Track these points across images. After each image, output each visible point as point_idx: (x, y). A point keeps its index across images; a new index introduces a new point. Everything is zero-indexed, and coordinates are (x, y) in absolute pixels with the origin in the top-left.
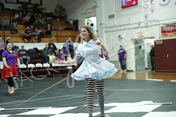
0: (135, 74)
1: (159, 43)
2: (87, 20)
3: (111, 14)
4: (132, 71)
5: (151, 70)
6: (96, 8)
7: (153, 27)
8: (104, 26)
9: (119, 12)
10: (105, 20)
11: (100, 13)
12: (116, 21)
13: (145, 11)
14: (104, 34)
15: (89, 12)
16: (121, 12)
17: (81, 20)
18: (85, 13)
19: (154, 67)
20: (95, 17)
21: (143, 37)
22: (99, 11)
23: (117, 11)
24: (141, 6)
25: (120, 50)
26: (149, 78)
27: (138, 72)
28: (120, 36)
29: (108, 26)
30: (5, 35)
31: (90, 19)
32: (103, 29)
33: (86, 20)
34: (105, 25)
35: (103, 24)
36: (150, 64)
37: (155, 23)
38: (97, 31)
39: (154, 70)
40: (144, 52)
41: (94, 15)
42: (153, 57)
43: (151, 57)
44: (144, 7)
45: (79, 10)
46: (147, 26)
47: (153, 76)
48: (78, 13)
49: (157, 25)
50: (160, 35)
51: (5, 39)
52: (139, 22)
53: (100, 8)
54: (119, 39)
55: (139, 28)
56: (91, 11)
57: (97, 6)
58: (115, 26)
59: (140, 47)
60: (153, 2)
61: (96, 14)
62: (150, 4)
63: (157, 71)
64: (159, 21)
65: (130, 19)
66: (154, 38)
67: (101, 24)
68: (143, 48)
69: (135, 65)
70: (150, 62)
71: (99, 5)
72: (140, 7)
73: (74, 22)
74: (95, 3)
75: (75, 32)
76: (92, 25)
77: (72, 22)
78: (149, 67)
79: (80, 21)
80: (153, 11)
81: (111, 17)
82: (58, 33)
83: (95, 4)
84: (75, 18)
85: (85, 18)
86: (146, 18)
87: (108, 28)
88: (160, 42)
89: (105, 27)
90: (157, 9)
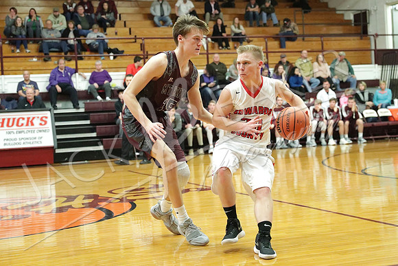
2: (392, 10)
17: (375, 11)
33: (389, 9)
73: (355, 16)
75: (361, 39)
77: (352, 18)
79: (372, 13)
82: (324, 43)
84: (361, 7)
85: (385, 5)
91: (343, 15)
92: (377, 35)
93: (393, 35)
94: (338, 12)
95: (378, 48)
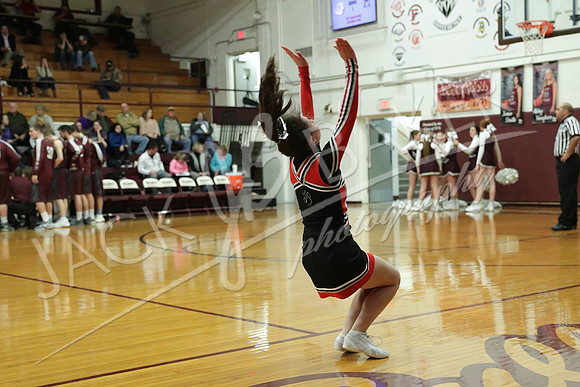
1: (432, 129)
2: (234, 62)
3: (304, 45)
4: (360, 202)
6: (259, 26)
7: (416, 85)
9: (325, 41)
11: (271, 42)
12: (315, 67)
13: (396, 41)
15: (240, 38)
16: (330, 41)
17: (215, 61)
18: (226, 39)
20: (257, 54)
21: (392, 112)
22: (268, 34)
23: (320, 38)
24: (387, 27)
28: (326, 109)
29: (292, 79)
31: (242, 58)
33: (231, 60)
34: (286, 76)
37: (423, 75)
40: (391, 151)
41: (253, 47)
44: (395, 29)
45: (208, 32)
46: (403, 80)
48: (206, 40)
49: (427, 79)
50: (436, 108)
52: (380, 71)
53: (270, 28)
54: (325, 114)
55: (379, 85)
56: (245, 34)
57: (261, 22)
58: (314, 80)
59: (381, 138)
60: (417, 17)
61: (260, 43)
64: (433, 69)
66: (418, 114)
68: (387, 141)
70: (405, 179)
71: (268, 20)
72: (382, 30)
73: (192, 65)
74: (258, 12)
75: (199, 93)
77: (188, 67)
79: (212, 63)
83: (256, 16)
84: (199, 55)
85: (226, 56)
86: (399, 59)
87: (292, 83)
88: (434, 126)
89: (286, 83)
90: (429, 37)
91: (178, 63)
92: (217, 90)
93: (235, 90)
94: (172, 60)
95: (217, 104)
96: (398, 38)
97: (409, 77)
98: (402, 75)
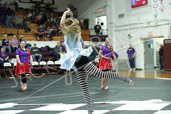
0: (144, 73)
1: (168, 43)
2: (98, 19)
3: (121, 13)
4: (141, 69)
5: (160, 68)
6: (106, 7)
7: (162, 26)
8: (113, 25)
9: (129, 11)
10: (115, 19)
11: (110, 13)
12: (125, 21)
13: (155, 11)
14: (114, 33)
15: (100, 11)
16: (131, 11)
17: (91, 19)
18: (95, 12)
19: (163, 65)
20: (105, 17)
21: (153, 36)
22: (109, 10)
23: (127, 11)
24: (151, 6)
25: (129, 49)
26: (157, 77)
27: (147, 71)
28: (129, 35)
29: (117, 25)
30: (19, 33)
31: (100, 18)
32: (113, 28)
33: (97, 19)
34: (115, 24)
35: (112, 23)
36: (159, 63)
37: (165, 23)
38: (107, 30)
39: (163, 69)
40: (153, 51)
41: (104, 14)
42: (162, 56)
43: (160, 56)
44: (154, 6)
45: (89, 9)
46: (157, 25)
47: (162, 74)
48: (88, 12)
49: (166, 24)
50: (170, 35)
51: (19, 37)
52: (149, 21)
53: (110, 7)
54: (129, 37)
55: (148, 27)
56: (101, 10)
57: (107, 5)
58: (125, 25)
59: (149, 46)
60: (163, 2)
61: (106, 13)
62: (160, 3)
63: (166, 69)
64: (169, 21)
65: (140, 19)
66: (163, 37)
67: (110, 23)
68: (152, 47)
69: (144, 64)
70: (159, 60)
71: (109, 5)
72: (149, 7)
73: (84, 21)
74: (105, 2)
75: (86, 30)
76: (102, 24)
78: (158, 66)
79: (90, 20)
80: (162, 10)
81: (121, 16)
83: (105, 4)
84: (86, 18)
85: (95, 18)
86: (156, 17)
87: (117, 27)
88: (169, 41)
89: (115, 27)
90: (167, 9)
95: (91, 35)
96: (155, 9)
97: (159, 24)
98: (157, 23)
